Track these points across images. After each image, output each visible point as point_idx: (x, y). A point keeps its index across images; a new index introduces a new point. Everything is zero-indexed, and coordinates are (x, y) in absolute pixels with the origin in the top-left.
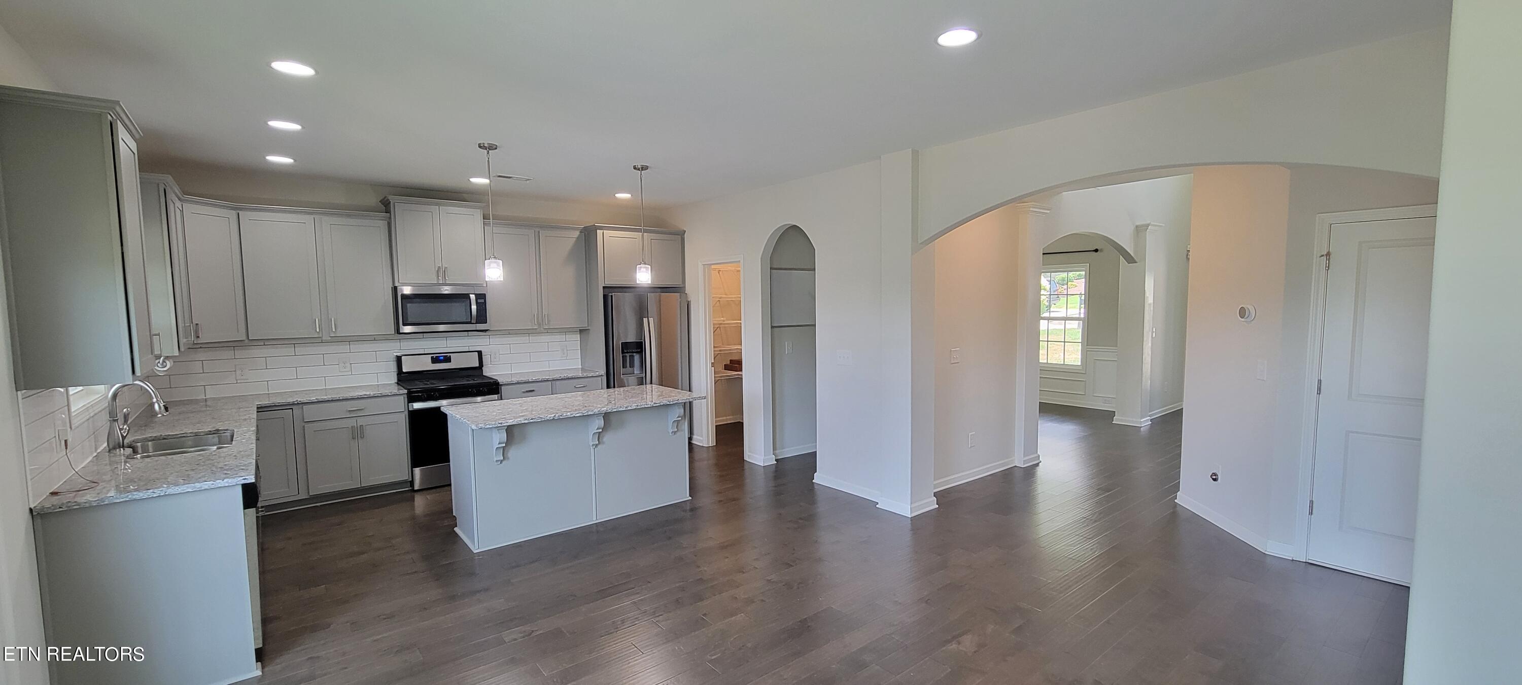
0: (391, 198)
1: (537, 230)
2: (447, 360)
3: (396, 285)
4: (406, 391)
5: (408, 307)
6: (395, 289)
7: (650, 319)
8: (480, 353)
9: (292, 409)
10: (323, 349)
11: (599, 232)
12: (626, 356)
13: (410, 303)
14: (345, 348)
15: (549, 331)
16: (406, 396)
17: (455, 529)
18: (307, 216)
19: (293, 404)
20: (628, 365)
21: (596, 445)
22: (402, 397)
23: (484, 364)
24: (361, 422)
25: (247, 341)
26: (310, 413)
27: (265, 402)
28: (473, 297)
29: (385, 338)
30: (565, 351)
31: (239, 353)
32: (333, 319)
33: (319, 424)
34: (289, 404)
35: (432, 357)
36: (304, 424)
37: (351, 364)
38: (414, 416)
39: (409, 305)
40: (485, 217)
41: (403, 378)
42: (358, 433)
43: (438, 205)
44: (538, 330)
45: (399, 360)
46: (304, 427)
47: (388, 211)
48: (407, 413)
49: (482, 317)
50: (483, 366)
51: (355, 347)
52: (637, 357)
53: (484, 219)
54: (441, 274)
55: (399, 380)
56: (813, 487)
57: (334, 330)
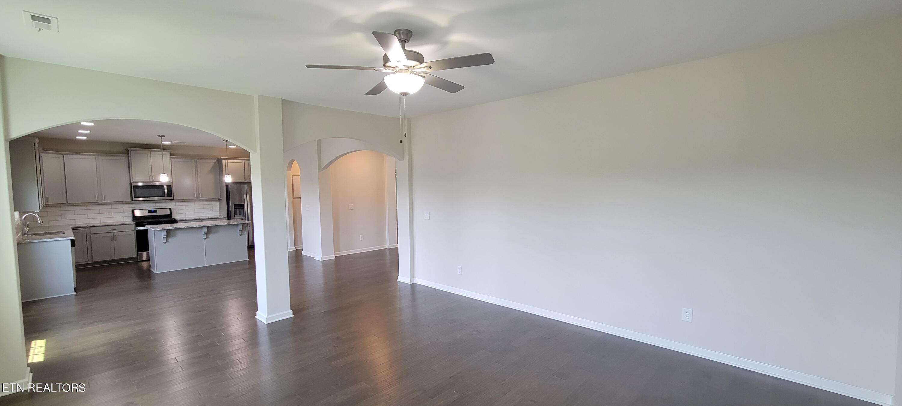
0: (129, 149)
1: (196, 160)
2: (155, 211)
3: (131, 182)
4: (135, 223)
5: (137, 191)
6: (131, 184)
7: (247, 195)
8: (170, 209)
9: (86, 229)
10: (100, 207)
11: (223, 161)
12: (237, 210)
13: (137, 189)
14: (109, 206)
15: (203, 200)
16: (135, 225)
17: (151, 269)
18: (93, 157)
19: (86, 227)
20: (238, 213)
21: (206, 239)
22: (133, 225)
23: (172, 213)
24: (115, 234)
25: (67, 204)
26: (93, 230)
27: (74, 226)
28: (165, 187)
29: (127, 203)
30: (212, 208)
31: (63, 208)
32: (104, 196)
33: (98, 235)
34: (84, 227)
35: (148, 211)
36: (91, 235)
37: (112, 213)
38: (138, 233)
39: (137, 190)
40: (172, 155)
41: (134, 218)
42: (114, 239)
43: (151, 151)
44: (197, 200)
45: (133, 211)
46: (91, 236)
47: (128, 154)
48: (135, 231)
49: (170, 194)
50: (172, 214)
51: (113, 206)
52: (242, 211)
53: (171, 156)
54: (151, 178)
55: (133, 219)
56: (302, 256)
57: (104, 199)
